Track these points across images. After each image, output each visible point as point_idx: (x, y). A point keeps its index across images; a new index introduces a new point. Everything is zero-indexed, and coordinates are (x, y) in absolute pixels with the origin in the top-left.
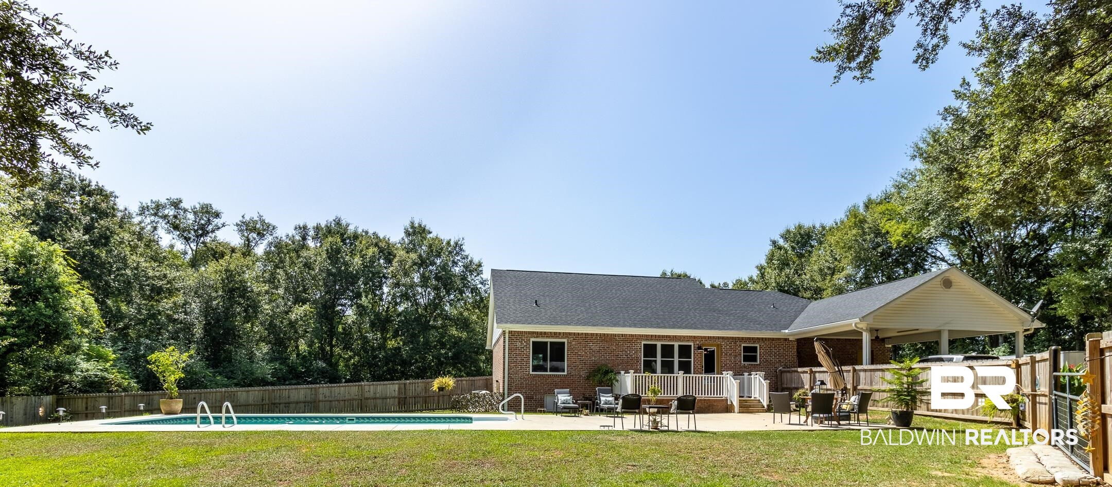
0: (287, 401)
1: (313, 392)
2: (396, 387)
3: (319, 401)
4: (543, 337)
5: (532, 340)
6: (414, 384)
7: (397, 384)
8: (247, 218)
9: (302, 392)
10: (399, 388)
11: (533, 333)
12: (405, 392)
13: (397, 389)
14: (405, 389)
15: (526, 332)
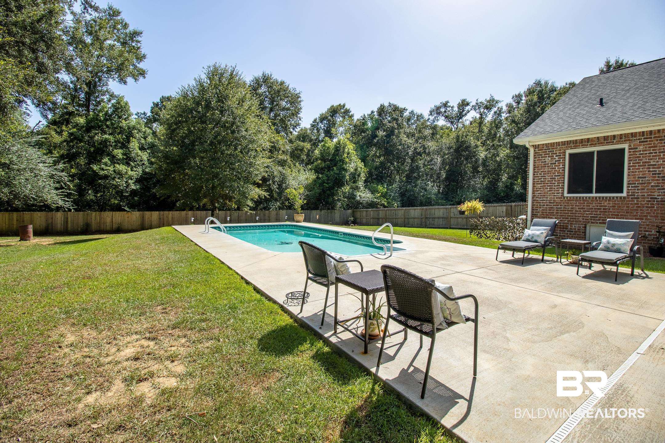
0: (433, 216)
1: (448, 211)
2: (504, 208)
3: (451, 218)
4: (584, 146)
5: (568, 152)
6: (519, 206)
7: (505, 206)
8: (479, 101)
9: (442, 211)
10: (507, 210)
11: (569, 142)
12: (511, 213)
13: (504, 210)
14: (511, 210)
15: (558, 144)
